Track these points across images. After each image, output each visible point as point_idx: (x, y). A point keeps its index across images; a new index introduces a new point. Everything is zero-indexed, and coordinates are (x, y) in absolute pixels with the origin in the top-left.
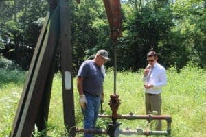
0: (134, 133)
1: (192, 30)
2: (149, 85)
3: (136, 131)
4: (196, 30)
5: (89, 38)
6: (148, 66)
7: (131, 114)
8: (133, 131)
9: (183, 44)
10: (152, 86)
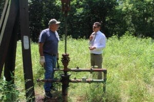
0: (80, 82)
1: (130, 8)
2: (93, 47)
3: (81, 80)
4: (133, 8)
5: (54, 14)
6: (93, 33)
7: (78, 68)
8: (79, 80)
9: (124, 19)
10: (95, 48)
